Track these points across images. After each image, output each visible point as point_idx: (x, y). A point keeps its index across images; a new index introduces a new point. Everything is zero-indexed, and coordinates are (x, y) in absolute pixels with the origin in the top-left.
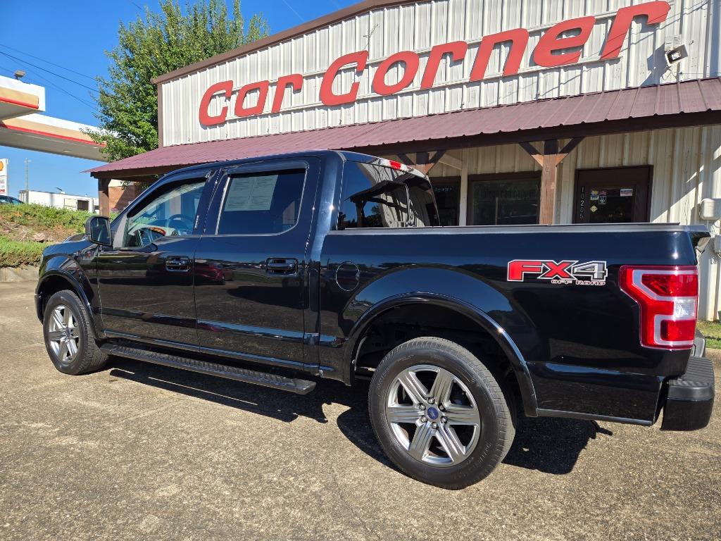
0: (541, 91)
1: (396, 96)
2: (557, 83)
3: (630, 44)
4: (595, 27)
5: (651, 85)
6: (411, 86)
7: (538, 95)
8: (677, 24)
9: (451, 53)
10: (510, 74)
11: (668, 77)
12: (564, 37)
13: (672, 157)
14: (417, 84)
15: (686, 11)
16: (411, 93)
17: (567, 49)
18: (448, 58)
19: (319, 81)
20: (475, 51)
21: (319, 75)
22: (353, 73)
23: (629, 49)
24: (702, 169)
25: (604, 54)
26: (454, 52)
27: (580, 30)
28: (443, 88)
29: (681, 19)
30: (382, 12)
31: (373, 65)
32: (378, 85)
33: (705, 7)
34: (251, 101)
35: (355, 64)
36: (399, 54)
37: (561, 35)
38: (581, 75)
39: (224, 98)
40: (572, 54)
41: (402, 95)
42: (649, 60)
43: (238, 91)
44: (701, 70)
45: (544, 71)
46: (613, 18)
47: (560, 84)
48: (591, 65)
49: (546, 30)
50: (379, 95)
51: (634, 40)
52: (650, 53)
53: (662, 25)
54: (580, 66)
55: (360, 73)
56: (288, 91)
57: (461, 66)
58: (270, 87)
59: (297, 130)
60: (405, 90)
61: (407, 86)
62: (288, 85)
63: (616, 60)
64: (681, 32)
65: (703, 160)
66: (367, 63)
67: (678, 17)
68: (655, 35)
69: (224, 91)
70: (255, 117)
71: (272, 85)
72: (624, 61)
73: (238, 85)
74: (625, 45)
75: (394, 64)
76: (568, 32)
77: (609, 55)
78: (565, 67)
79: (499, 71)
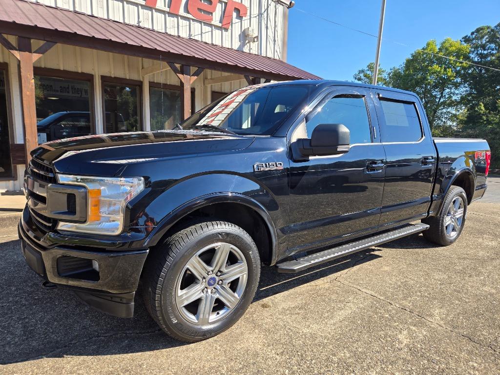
0: (192, 32)
2: (200, 32)
3: (232, 23)
5: (240, 51)
7: (190, 35)
8: (249, 21)
11: (246, 49)
15: (252, 16)
23: (232, 25)
25: (222, 23)
29: (250, 19)
33: (257, 17)
38: (212, 31)
42: (239, 36)
44: (257, 50)
45: (193, 20)
47: (202, 33)
48: (216, 27)
51: (234, 22)
52: (240, 32)
53: (244, 18)
54: (211, 26)
63: (226, 30)
64: (250, 26)
67: (249, 17)
68: (241, 22)
72: (230, 31)
78: (204, 23)
79: (165, 6)
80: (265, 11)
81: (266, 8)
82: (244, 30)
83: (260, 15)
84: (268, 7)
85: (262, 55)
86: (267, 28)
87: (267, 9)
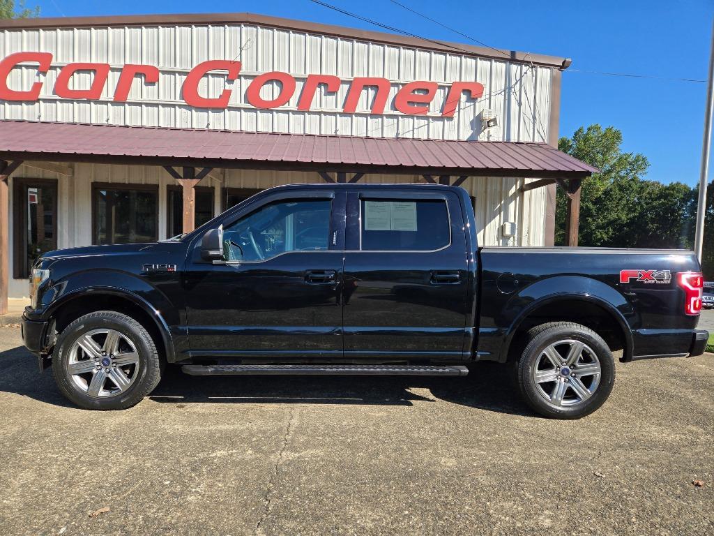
0: (400, 131)
1: (271, 111)
2: (412, 128)
3: (459, 109)
4: (438, 90)
5: (472, 141)
6: (286, 105)
7: (398, 134)
8: (488, 101)
9: (326, 85)
10: (376, 114)
11: (482, 137)
12: (416, 93)
13: (486, 192)
14: (293, 104)
15: (492, 94)
16: (287, 112)
17: (418, 103)
18: (322, 87)
19: (181, 80)
20: (346, 87)
21: (181, 73)
22: (222, 79)
23: (459, 111)
24: (503, 202)
25: (445, 112)
26: (330, 85)
27: (427, 91)
28: (319, 113)
29: (490, 98)
30: (238, 28)
31: (247, 77)
32: (252, 96)
33: (503, 93)
34: (81, 82)
35: (226, 72)
36: (273, 73)
37: (414, 91)
38: (428, 125)
39: (36, 71)
40: (422, 108)
41: (278, 111)
42: (472, 123)
43: (61, 68)
44: (501, 136)
45: (402, 116)
46: (449, 87)
47: (414, 128)
48: (435, 118)
49: (403, 85)
50: (254, 107)
51: (462, 107)
52: (472, 118)
53: (479, 99)
54: (427, 118)
55: (231, 81)
56: (137, 82)
57: (334, 97)
58: (110, 72)
59: (116, 124)
60: (280, 108)
61: (283, 105)
62: (138, 75)
63: (451, 119)
64: (490, 107)
65: (503, 197)
66: (240, 74)
67: (488, 96)
68: (475, 105)
69: (37, 64)
70: (89, 102)
71: (114, 70)
72: (456, 120)
73: (60, 60)
74: (457, 110)
75: (270, 81)
76: (419, 90)
77: (446, 115)
78: (417, 117)
79: (367, 109)
80: (516, 83)
81: (518, 78)
82: (480, 114)
83: (508, 89)
84: (521, 76)
85: (512, 141)
86: (520, 104)
87: (521, 79)
